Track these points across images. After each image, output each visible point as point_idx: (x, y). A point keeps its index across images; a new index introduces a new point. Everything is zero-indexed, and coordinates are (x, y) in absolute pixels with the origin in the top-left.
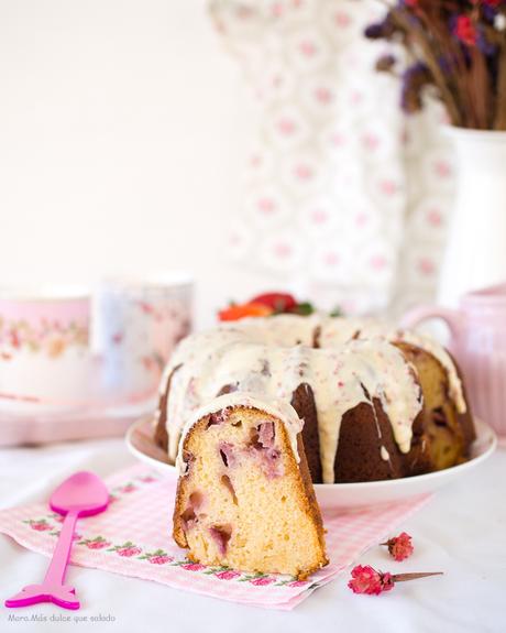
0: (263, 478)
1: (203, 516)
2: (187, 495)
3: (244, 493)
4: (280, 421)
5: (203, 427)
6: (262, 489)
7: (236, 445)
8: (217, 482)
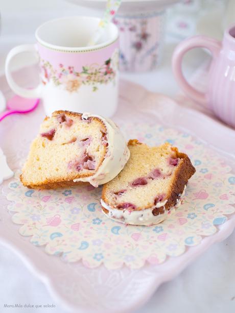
0: (69, 160)
1: (61, 127)
2: (73, 118)
3: (66, 148)
4: (94, 174)
5: (102, 129)
6: (65, 159)
7: (89, 147)
8: (75, 135)
